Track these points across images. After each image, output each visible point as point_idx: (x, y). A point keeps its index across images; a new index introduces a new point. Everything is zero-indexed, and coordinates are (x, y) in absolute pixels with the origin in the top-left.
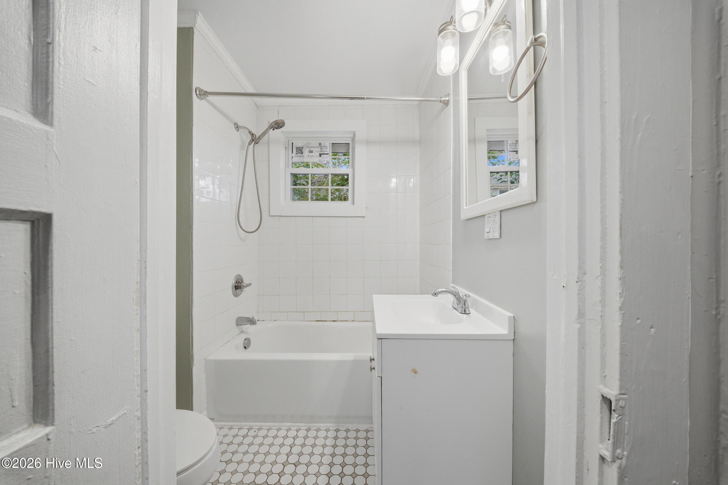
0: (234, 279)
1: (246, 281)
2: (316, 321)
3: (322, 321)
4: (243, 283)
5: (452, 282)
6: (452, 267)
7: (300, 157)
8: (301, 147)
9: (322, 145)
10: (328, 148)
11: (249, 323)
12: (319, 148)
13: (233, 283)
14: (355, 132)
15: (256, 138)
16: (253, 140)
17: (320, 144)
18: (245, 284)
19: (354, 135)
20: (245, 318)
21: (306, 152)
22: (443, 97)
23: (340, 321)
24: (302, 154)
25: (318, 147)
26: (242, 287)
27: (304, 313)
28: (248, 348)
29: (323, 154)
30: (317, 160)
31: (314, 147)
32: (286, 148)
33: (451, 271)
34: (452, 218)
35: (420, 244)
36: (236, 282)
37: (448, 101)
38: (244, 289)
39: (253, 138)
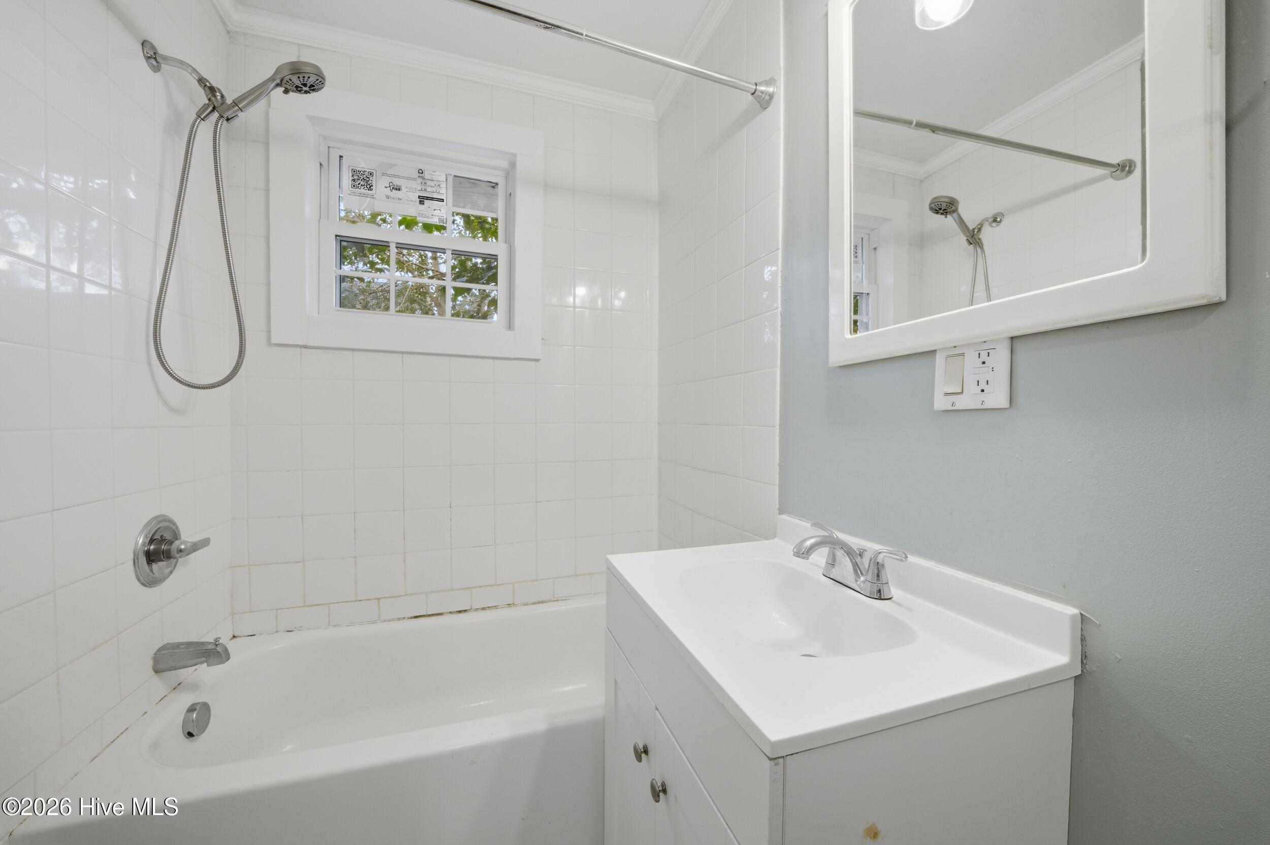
0: (142, 531)
1: (188, 535)
2: (412, 618)
3: (429, 615)
4: (177, 542)
5: (779, 509)
6: (778, 476)
7: (366, 196)
8: (368, 171)
9: (427, 176)
10: (443, 185)
11: (204, 659)
12: (420, 180)
13: (137, 543)
14: (515, 155)
15: (223, 103)
16: (214, 108)
17: (421, 172)
18: (185, 542)
19: (513, 165)
20: (189, 644)
21: (381, 186)
22: (761, 84)
23: (477, 609)
24: (370, 189)
25: (414, 179)
26: (174, 552)
27: (379, 603)
28: (197, 735)
29: (428, 198)
30: (413, 210)
31: (403, 177)
32: (321, 164)
33: (776, 485)
34: (779, 366)
35: (659, 424)
36: (152, 541)
37: (771, 96)
38: (180, 560)
39: (213, 99)
